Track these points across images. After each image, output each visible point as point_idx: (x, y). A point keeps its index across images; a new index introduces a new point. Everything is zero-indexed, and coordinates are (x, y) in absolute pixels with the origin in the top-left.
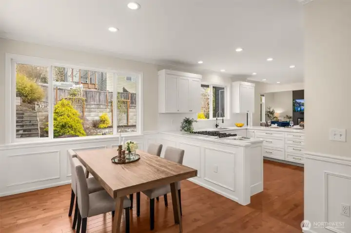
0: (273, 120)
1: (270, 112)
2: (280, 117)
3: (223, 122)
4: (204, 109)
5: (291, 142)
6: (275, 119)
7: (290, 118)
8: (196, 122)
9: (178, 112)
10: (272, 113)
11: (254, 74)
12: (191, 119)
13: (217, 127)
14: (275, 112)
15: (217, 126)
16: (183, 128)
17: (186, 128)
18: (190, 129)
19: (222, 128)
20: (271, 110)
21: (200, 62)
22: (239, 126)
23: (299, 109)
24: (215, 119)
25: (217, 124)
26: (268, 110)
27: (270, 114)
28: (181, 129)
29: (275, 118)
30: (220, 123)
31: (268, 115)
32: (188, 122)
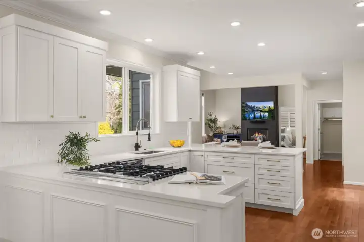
0: (216, 133)
1: (211, 120)
2: (225, 127)
3: (149, 139)
4: (109, 115)
5: (265, 172)
6: (218, 131)
7: (238, 128)
8: (96, 141)
9: (52, 120)
10: (214, 121)
11: (201, 53)
12: (83, 135)
13: (137, 149)
14: (219, 120)
15: (137, 147)
16: (64, 156)
17: (71, 157)
18: (81, 159)
19: (148, 150)
20: (213, 117)
21: (105, 13)
22: (176, 145)
23: (252, 116)
24: (134, 133)
25: (137, 144)
26: (210, 118)
27: (211, 122)
28: (60, 158)
29: (217, 128)
30: (143, 140)
31: (209, 124)
32: (77, 142)
